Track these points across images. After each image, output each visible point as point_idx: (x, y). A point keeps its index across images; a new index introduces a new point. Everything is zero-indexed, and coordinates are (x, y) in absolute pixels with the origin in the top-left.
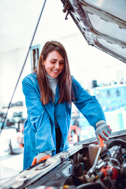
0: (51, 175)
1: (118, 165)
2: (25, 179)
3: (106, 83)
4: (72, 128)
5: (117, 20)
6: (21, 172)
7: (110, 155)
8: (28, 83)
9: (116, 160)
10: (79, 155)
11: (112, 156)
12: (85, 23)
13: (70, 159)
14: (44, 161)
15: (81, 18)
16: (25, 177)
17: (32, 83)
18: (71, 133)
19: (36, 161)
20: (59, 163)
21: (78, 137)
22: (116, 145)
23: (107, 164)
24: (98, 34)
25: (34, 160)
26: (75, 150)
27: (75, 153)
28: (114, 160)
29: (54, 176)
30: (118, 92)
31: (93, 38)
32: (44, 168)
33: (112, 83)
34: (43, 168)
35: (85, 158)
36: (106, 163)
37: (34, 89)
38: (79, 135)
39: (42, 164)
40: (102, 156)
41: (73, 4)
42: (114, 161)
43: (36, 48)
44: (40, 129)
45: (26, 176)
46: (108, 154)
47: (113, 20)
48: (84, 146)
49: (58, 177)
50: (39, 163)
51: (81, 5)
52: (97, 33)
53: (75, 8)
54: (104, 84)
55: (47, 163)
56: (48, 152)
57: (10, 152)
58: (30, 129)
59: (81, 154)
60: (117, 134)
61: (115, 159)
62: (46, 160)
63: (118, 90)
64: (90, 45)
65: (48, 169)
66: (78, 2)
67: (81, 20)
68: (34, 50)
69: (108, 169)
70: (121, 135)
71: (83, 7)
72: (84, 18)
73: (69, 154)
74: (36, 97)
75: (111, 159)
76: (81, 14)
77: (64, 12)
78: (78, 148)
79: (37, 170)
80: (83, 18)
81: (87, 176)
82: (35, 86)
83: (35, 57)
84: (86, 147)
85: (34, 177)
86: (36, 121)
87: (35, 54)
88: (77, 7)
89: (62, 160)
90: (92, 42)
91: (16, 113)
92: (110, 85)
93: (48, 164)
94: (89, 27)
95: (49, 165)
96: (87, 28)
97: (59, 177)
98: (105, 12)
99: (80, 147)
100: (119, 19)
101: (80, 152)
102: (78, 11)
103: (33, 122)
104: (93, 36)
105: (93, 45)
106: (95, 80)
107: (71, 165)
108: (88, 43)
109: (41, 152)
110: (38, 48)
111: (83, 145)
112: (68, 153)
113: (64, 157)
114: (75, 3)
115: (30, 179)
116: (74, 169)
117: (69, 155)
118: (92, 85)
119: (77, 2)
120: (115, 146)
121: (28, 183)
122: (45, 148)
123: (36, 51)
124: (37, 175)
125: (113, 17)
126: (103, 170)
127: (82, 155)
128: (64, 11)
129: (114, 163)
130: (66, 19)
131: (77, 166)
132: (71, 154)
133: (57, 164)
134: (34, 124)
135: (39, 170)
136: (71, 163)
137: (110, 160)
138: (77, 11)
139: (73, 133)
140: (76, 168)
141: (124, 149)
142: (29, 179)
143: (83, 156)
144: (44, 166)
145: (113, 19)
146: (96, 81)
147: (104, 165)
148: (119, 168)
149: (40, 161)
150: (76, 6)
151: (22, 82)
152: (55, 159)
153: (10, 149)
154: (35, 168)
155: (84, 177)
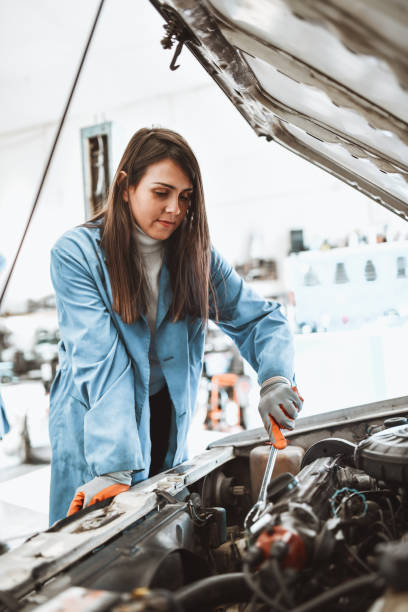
0: (117, 549)
1: (313, 522)
2: (38, 562)
3: (332, 242)
4: (221, 381)
5: (325, 79)
6: (29, 540)
7: (297, 491)
8: (70, 256)
9: (308, 509)
10: (220, 480)
11: (300, 494)
12: (238, 76)
13: (191, 492)
14: (105, 502)
15: (223, 63)
16: (39, 556)
17: (85, 259)
18: (219, 396)
19: (82, 501)
20: (151, 507)
21: (242, 410)
22: (327, 456)
23: (278, 521)
24: (282, 110)
25: (76, 498)
26: (207, 466)
27: (209, 475)
28: (301, 509)
29: (127, 551)
30: (370, 269)
31: (267, 117)
32: (102, 525)
33: (354, 240)
34: (98, 524)
35: (239, 489)
36: (275, 516)
37: (91, 278)
38: (243, 403)
39: (100, 512)
40: (272, 494)
41: (194, 24)
42: (301, 512)
43: (98, 132)
44: (101, 404)
45: (43, 553)
46: (290, 486)
47: (312, 79)
48: (237, 452)
49: (138, 553)
50: (90, 509)
51: (220, 27)
52: (276, 107)
53: (200, 34)
54: (326, 242)
55: (114, 508)
56: (121, 475)
57: (23, 454)
58: (71, 400)
59: (227, 476)
60: (338, 419)
61: (304, 506)
62: (113, 498)
63: (369, 262)
64: (261, 135)
65: (113, 529)
66: (209, 18)
67: (224, 67)
68: (93, 141)
69: (277, 537)
70: (350, 420)
71: (225, 33)
72: (234, 62)
73: (185, 481)
74: (93, 301)
75: (293, 505)
76: (221, 51)
77: (165, 48)
78: (217, 458)
79: (81, 530)
80: (229, 62)
81: (241, 543)
82: (93, 266)
83: (97, 161)
84: (244, 454)
85: (66, 556)
86: (90, 377)
87: (96, 153)
88: (207, 32)
89: (162, 498)
90: (266, 128)
91: (46, 332)
92: (347, 245)
93: (114, 514)
94: (252, 87)
95: (117, 516)
96: (247, 90)
97: (142, 555)
98: (289, 54)
99: (226, 455)
100: (330, 78)
101: (225, 469)
102: (212, 44)
103: (79, 382)
104: (266, 114)
105: (269, 139)
106: (297, 227)
107: (185, 516)
108: (256, 131)
109: (98, 473)
110: (106, 132)
111: (235, 448)
112: (183, 477)
113: (167, 491)
114: (198, 20)
115: (54, 562)
116: (195, 526)
117: (185, 483)
118: (286, 245)
119: (204, 18)
120: (323, 459)
121: (45, 573)
122: (112, 463)
123: (101, 142)
124: (75, 550)
125: (312, 71)
126: (264, 539)
127: (230, 479)
128: (167, 44)
129: (302, 518)
130: (173, 67)
131: (204, 517)
132: (193, 479)
133: (144, 512)
134: (84, 386)
135: (87, 530)
136: (187, 510)
137: (291, 509)
138: (206, 44)
139: (225, 396)
140: (201, 523)
141: (347, 468)
142: (50, 560)
143: (234, 483)
144: (104, 519)
145: (312, 76)
146: (300, 232)
147: (268, 524)
148: (312, 533)
149: (94, 502)
150: (201, 28)
151: (52, 253)
152: (139, 495)
153: (24, 445)
154: (74, 526)
155: (234, 547)
